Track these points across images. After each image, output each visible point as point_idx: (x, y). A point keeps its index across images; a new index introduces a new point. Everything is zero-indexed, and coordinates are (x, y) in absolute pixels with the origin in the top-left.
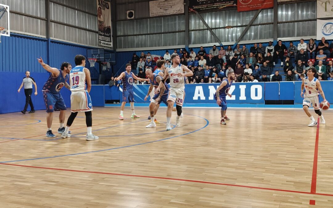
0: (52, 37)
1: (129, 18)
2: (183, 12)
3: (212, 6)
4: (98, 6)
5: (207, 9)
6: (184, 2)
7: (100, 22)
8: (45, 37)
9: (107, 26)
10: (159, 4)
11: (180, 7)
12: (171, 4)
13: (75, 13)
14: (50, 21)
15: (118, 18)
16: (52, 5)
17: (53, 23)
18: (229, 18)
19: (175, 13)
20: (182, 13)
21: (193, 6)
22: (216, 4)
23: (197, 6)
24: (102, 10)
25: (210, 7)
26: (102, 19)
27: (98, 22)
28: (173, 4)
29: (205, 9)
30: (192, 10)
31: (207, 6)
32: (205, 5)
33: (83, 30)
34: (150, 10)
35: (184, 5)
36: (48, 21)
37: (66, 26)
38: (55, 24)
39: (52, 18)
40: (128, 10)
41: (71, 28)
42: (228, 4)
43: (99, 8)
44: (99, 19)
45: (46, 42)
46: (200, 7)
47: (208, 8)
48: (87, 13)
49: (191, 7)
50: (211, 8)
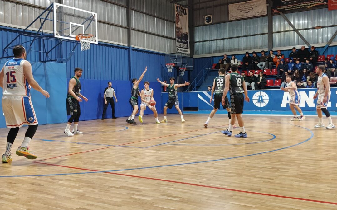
0: (133, 45)
1: (206, 23)
2: (266, 14)
3: (298, 6)
4: (176, 13)
5: (293, 10)
6: (267, 3)
7: (178, 28)
8: (126, 45)
9: (184, 32)
10: (239, 7)
11: (262, 8)
12: (252, 6)
13: (154, 20)
14: (132, 29)
15: (196, 24)
16: (133, 14)
17: (134, 31)
18: (319, 18)
19: (257, 15)
20: (264, 14)
21: (277, 7)
22: (303, 4)
23: (282, 7)
24: (180, 17)
25: (296, 7)
26: (179, 26)
27: (176, 29)
28: (255, 6)
29: (290, 9)
30: (276, 11)
31: (293, 6)
32: (291, 5)
33: (162, 38)
34: (229, 13)
35: (267, 7)
36: (129, 29)
37: (145, 34)
38: (136, 32)
39: (133, 27)
40: (206, 15)
41: (150, 35)
42: (316, 3)
43: (177, 15)
44: (177, 25)
45: (127, 50)
46: (285, 8)
47: (294, 8)
48: (166, 20)
49: (274, 7)
50: (298, 8)
